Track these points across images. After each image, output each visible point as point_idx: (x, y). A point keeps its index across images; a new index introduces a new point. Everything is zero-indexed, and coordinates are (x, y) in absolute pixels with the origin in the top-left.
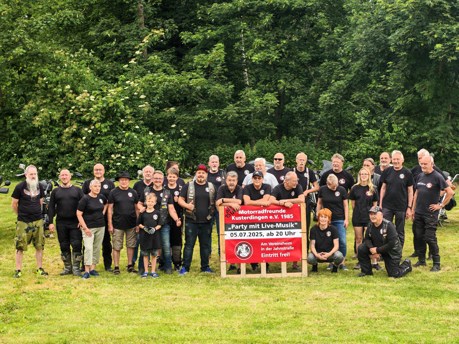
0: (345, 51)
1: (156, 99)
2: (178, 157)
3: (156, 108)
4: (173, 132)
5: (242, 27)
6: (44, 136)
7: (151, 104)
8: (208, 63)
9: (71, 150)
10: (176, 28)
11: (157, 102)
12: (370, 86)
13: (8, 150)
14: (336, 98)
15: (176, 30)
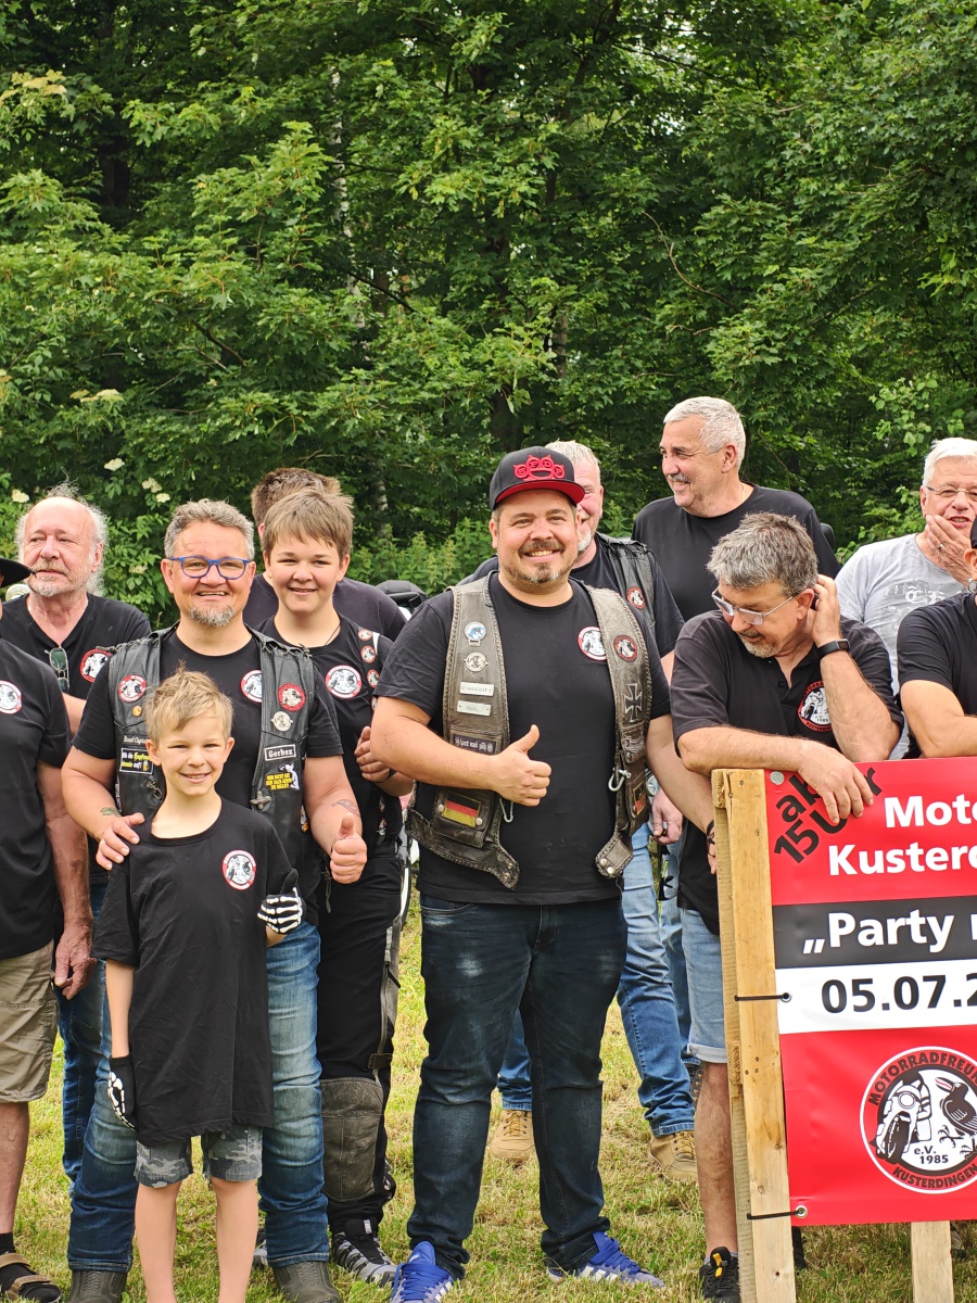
0: (815, 146)
1: (39, 360)
2: (137, 590)
3: (38, 396)
4: (112, 490)
5: (377, 75)
7: (19, 381)
8: (256, 202)
10: (104, 103)
11: (43, 373)
12: (932, 281)
14: (784, 339)
15: (107, 108)
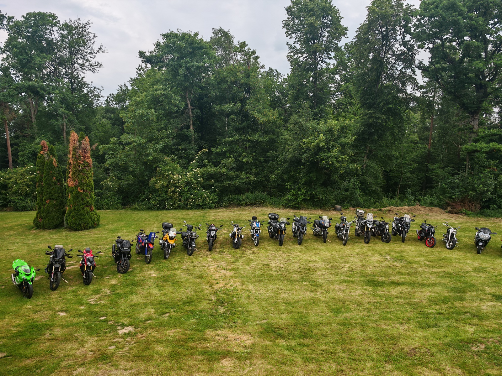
4: (213, 190)
6: (160, 192)
9: (171, 198)
13: (143, 197)
